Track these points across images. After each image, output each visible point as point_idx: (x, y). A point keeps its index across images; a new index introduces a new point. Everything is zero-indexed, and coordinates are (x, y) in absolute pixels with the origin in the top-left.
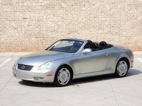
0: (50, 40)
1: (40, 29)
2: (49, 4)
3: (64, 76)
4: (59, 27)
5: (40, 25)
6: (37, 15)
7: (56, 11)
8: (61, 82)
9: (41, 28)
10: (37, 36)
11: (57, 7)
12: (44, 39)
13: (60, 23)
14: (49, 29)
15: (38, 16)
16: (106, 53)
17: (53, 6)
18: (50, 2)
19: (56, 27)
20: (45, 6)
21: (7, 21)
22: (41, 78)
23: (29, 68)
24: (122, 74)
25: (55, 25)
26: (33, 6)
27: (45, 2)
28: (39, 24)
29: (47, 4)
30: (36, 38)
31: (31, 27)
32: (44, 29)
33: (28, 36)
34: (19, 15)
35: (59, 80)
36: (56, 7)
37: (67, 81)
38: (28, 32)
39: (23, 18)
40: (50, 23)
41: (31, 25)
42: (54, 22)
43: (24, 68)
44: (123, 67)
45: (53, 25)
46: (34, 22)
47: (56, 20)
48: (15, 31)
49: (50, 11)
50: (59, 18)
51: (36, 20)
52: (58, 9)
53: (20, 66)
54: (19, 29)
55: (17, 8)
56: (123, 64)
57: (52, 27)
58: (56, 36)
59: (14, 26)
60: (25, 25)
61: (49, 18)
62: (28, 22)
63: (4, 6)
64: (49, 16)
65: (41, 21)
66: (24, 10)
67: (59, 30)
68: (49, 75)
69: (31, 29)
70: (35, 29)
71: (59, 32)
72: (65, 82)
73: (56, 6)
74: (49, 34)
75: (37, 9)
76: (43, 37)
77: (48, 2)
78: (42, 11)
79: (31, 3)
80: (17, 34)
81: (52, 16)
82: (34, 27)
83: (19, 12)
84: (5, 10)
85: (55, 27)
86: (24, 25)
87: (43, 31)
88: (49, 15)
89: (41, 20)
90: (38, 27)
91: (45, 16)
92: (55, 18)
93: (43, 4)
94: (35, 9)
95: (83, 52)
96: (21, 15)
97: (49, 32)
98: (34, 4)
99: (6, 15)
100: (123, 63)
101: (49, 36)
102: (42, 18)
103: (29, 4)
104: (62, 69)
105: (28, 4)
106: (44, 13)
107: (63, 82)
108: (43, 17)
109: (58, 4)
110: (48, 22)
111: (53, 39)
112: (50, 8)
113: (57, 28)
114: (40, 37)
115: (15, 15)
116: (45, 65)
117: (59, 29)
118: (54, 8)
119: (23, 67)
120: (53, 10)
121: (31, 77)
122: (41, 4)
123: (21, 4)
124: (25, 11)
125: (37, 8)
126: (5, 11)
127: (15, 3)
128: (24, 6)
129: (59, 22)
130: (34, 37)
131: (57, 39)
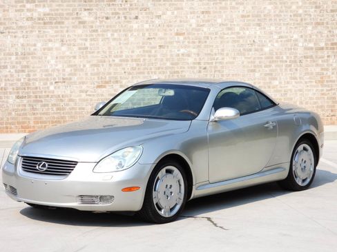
0: (53, 102)
1: (29, 75)
2: (48, 14)
3: (170, 191)
4: (76, 70)
5: (28, 67)
6: (22, 41)
7: (67, 31)
8: (160, 209)
9: (32, 74)
10: (21, 95)
11: (71, 21)
12: (39, 101)
13: (77, 61)
14: (51, 75)
15: (22, 45)
16: (267, 123)
17: (59, 20)
18: (51, 10)
19: (68, 70)
20: (39, 19)
22: (102, 198)
23: (61, 168)
24: (304, 181)
25: (66, 65)
26: (10, 19)
27: (41, 10)
28: (25, 63)
29: (45, 15)
30: (18, 97)
31: (5, 72)
32: (38, 76)
35: (157, 204)
36: (66, 22)
37: (176, 204)
40: (53, 62)
41: (5, 67)
42: (63, 58)
43: (45, 169)
44: (305, 162)
45: (60, 66)
46: (13, 58)
47: (68, 53)
49: (51, 32)
50: (76, 48)
51: (17, 54)
52: (73, 27)
53: (31, 164)
56: (305, 152)
57: (58, 70)
58: (68, 92)
61: (50, 49)
64: (50, 45)
65: (30, 56)
67: (75, 78)
68: (130, 189)
69: (6, 76)
70: (16, 75)
71: (75, 83)
72: (172, 209)
73: (67, 19)
74: (52, 88)
75: (21, 27)
76: (36, 97)
77: (47, 10)
78: (31, 31)
79: (4, 11)
81: (57, 45)
82: (13, 70)
85: (64, 70)
87: (36, 80)
88: (50, 41)
89: (29, 54)
90: (23, 71)
91: (39, 45)
92: (64, 48)
93: (35, 15)
94: (14, 26)
95: (212, 118)
97: (51, 84)
98: (12, 14)
100: (305, 149)
101: (50, 94)
102: (32, 48)
104: (164, 170)
106: (38, 37)
107: (168, 208)
108: (35, 45)
109: (71, 14)
110: (49, 58)
111: (62, 101)
112: (51, 23)
113: (70, 74)
114: (29, 97)
116: (114, 157)
117: (75, 75)
118: (63, 23)
119: (44, 166)
120: (59, 29)
121: (69, 197)
122: (29, 14)
125: (20, 24)
129: (75, 57)
130: (14, 96)
131: (71, 100)
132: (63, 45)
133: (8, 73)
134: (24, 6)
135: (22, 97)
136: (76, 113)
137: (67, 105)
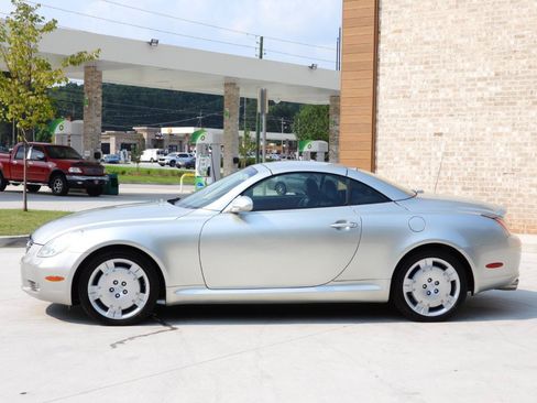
0: (500, 197)
1: (476, 164)
2: (501, 94)
4: (526, 160)
5: (475, 155)
6: (471, 124)
7: (520, 113)
9: (479, 162)
10: (466, 186)
11: (524, 101)
12: (485, 194)
13: (528, 149)
14: (499, 165)
15: (472, 129)
17: (512, 100)
18: (503, 88)
19: (518, 159)
20: (490, 100)
21: (397, 140)
25: (516, 154)
26: (461, 100)
27: (493, 89)
28: (472, 150)
29: (497, 94)
30: (464, 189)
31: (452, 159)
32: (486, 165)
33: (445, 183)
34: (425, 125)
36: (519, 102)
38: (446, 174)
39: (435, 134)
40: (502, 150)
41: (453, 154)
42: (513, 144)
45: (509, 155)
46: (461, 143)
47: (519, 140)
48: (415, 168)
49: (502, 114)
50: (528, 134)
51: (465, 140)
52: (527, 108)
54: (423, 163)
55: (420, 107)
57: (508, 159)
58: (517, 186)
59: (412, 155)
60: (439, 154)
61: (500, 134)
62: (447, 145)
63: (392, 102)
64: (500, 129)
65: (478, 143)
66: (438, 110)
67: (525, 170)
69: (453, 164)
70: (463, 164)
71: (525, 175)
73: (520, 99)
74: (499, 180)
75: (471, 109)
76: (482, 189)
77: (499, 89)
78: (481, 114)
79: (455, 90)
80: (418, 178)
81: (507, 130)
82: (460, 158)
83: (425, 116)
84: (392, 111)
85: (513, 160)
86: (435, 154)
87: (483, 169)
88: (500, 124)
89: (478, 140)
90: (471, 159)
91: (488, 129)
92: (515, 133)
93: (487, 95)
94: (464, 108)
96: (431, 125)
97: (499, 175)
98: (462, 94)
99: (395, 126)
101: (498, 187)
102: (481, 133)
103: (451, 95)
105: (447, 95)
106: (488, 120)
108: (484, 130)
109: (524, 93)
110: (498, 144)
111: (509, 195)
112: (502, 104)
113: (520, 165)
114: (475, 189)
115: (415, 125)
117: (525, 165)
118: (515, 103)
120: (511, 111)
122: (480, 94)
123: (430, 96)
124: (441, 115)
125: (470, 105)
126: (393, 116)
127: (415, 92)
128: (439, 100)
129: (526, 144)
130: (459, 187)
131: (520, 196)
132: (514, 129)
133: (455, 162)
134: (475, 85)
135: (469, 189)
136: (524, 211)
137: (516, 201)
